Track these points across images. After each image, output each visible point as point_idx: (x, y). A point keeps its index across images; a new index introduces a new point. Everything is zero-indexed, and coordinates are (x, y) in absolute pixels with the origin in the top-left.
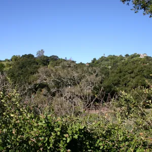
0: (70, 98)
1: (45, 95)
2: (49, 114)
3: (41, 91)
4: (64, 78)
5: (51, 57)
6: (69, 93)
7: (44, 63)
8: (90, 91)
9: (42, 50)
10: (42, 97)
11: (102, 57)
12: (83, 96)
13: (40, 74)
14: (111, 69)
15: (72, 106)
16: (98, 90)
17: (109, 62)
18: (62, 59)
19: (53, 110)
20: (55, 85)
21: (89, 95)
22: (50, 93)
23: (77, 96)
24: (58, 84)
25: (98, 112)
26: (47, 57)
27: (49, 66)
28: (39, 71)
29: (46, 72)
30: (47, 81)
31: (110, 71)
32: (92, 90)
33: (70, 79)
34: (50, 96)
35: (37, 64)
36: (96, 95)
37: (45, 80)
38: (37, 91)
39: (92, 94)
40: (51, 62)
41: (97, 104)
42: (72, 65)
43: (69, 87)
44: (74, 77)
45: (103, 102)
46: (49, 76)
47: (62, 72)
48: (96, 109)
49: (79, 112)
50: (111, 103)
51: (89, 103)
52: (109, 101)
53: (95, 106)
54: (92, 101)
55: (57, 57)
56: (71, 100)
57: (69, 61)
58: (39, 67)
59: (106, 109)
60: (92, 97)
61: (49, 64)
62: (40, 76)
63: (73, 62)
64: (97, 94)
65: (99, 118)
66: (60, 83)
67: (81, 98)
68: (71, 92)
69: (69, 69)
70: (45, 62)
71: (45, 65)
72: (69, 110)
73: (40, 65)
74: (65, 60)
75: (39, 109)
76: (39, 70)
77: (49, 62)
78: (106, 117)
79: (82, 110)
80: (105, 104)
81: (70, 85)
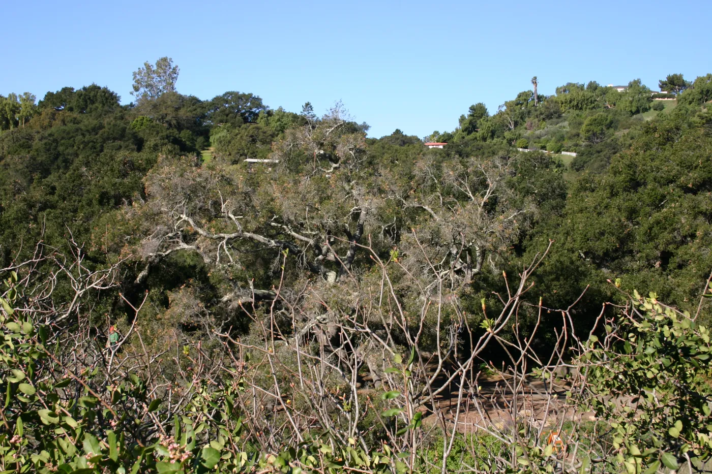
0: (336, 341)
1: (188, 328)
2: (214, 436)
3: (165, 303)
4: (299, 228)
5: (218, 102)
6: (331, 312)
7: (176, 141)
8: (453, 299)
9: (164, 63)
10: (172, 336)
11: (524, 98)
12: (413, 330)
13: (159, 203)
14: (577, 166)
15: (347, 391)
16: (502, 290)
17: (566, 126)
18: (282, 114)
19: (236, 413)
20: (249, 266)
21: (446, 322)
22: (218, 315)
23: (376, 326)
24: (266, 263)
25: (500, 420)
26: (194, 101)
27: (207, 155)
28: (152, 189)
29: (192, 193)
30: (202, 244)
31: (571, 179)
32: (463, 295)
33: (337, 231)
34: (217, 332)
35: (139, 144)
36: (486, 323)
37: (188, 238)
38: (137, 302)
39: (461, 318)
40: (219, 134)
41: (498, 375)
42: (342, 150)
43: (332, 276)
44: (356, 216)
45: (531, 365)
46: (212, 213)
47: (285, 191)
48: (488, 407)
49: (391, 423)
50: (576, 364)
51: (450, 366)
52: (568, 357)
53: (487, 385)
54: (465, 355)
55: (257, 102)
56: (340, 352)
57: (323, 123)
58: (151, 163)
59: (551, 401)
60: (463, 335)
61: (207, 145)
62: (154, 217)
63: (352, 128)
64: (492, 314)
65: (506, 455)
66: (274, 252)
67: (399, 340)
68: (341, 307)
69: (329, 172)
70: (185, 135)
71: (183, 148)
72: (333, 412)
73: (156, 148)
74: (301, 121)
75: (154, 407)
76: (152, 182)
77: (206, 133)
78: (548, 451)
79: (407, 413)
80: (542, 373)
81: (336, 266)
